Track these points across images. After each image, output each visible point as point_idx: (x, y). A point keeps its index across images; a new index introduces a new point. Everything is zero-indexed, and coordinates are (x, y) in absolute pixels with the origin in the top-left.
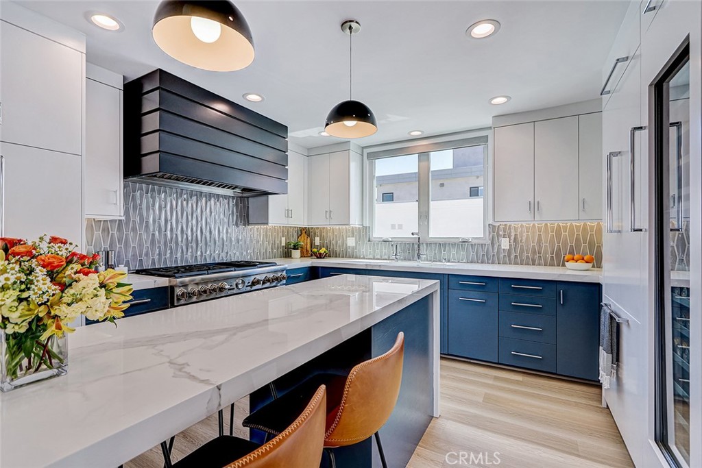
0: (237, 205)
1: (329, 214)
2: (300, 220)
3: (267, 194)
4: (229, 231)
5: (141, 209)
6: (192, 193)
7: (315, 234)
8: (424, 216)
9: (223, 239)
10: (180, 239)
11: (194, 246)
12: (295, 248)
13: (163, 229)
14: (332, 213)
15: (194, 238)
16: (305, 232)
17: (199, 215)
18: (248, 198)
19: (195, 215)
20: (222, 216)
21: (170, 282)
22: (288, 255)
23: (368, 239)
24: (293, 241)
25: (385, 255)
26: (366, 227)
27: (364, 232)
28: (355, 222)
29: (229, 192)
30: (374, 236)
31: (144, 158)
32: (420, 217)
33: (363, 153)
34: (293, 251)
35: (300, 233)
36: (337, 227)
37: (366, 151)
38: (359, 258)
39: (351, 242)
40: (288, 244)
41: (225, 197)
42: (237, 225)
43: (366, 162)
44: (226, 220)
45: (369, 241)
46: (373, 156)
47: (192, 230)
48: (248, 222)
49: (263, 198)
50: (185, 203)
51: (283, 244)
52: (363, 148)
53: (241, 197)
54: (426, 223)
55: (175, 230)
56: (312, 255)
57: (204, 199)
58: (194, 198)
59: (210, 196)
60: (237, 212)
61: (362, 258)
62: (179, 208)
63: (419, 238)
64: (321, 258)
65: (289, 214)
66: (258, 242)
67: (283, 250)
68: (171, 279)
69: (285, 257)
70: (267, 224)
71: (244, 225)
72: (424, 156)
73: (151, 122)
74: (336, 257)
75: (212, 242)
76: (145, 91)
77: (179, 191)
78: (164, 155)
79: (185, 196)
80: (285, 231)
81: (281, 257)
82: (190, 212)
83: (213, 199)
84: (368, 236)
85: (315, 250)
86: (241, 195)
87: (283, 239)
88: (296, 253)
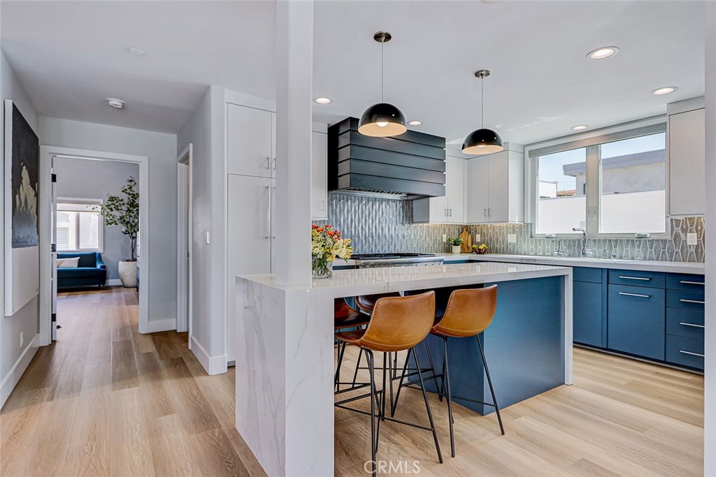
0: (403, 207)
1: (488, 212)
2: (460, 219)
3: (428, 196)
4: (397, 228)
5: (336, 212)
6: (369, 199)
7: (476, 231)
8: (593, 211)
9: (392, 235)
10: (360, 235)
11: (371, 240)
12: (456, 244)
13: (350, 227)
14: (490, 212)
15: (371, 235)
16: (466, 229)
17: (374, 216)
18: (412, 200)
19: (371, 216)
20: (391, 216)
21: (356, 262)
22: (449, 250)
23: (529, 236)
24: (454, 238)
25: (548, 251)
26: (528, 224)
27: (526, 229)
28: (514, 218)
29: (397, 197)
30: (537, 233)
31: (339, 178)
32: (588, 212)
33: (524, 150)
34: (454, 247)
35: (461, 231)
36: (498, 225)
37: (528, 149)
38: (521, 254)
39: (512, 239)
40: (449, 240)
41: (394, 201)
42: (403, 224)
43: (529, 161)
44: (394, 219)
45: (531, 237)
46: (535, 154)
47: (369, 227)
48: (412, 220)
49: (425, 200)
50: (364, 207)
51: (445, 240)
52: (525, 146)
53: (406, 200)
54: (595, 219)
55: (357, 228)
56: (473, 252)
57: (378, 203)
58: (371, 203)
59: (382, 200)
60: (403, 213)
61: (523, 255)
62: (360, 211)
63: (584, 234)
64: (480, 253)
65: (448, 213)
66: (420, 238)
67: (444, 246)
68: (358, 261)
69: (447, 252)
70: (428, 222)
71: (409, 223)
72: (593, 148)
73: (344, 154)
74: (497, 253)
75: (384, 237)
76: (340, 133)
77: (360, 198)
78: (353, 175)
79: (364, 202)
80: (446, 228)
81: (442, 252)
82: (367, 214)
83: (384, 203)
84: (529, 231)
85: (474, 246)
86: (406, 198)
87: (445, 236)
88: (457, 249)
